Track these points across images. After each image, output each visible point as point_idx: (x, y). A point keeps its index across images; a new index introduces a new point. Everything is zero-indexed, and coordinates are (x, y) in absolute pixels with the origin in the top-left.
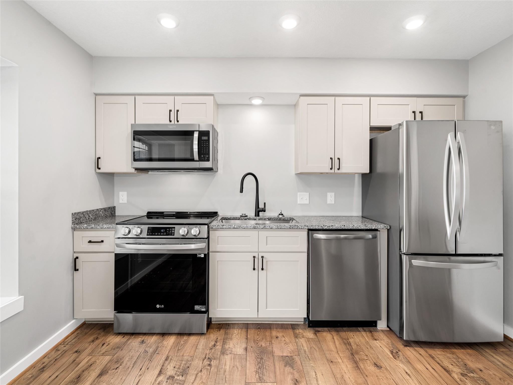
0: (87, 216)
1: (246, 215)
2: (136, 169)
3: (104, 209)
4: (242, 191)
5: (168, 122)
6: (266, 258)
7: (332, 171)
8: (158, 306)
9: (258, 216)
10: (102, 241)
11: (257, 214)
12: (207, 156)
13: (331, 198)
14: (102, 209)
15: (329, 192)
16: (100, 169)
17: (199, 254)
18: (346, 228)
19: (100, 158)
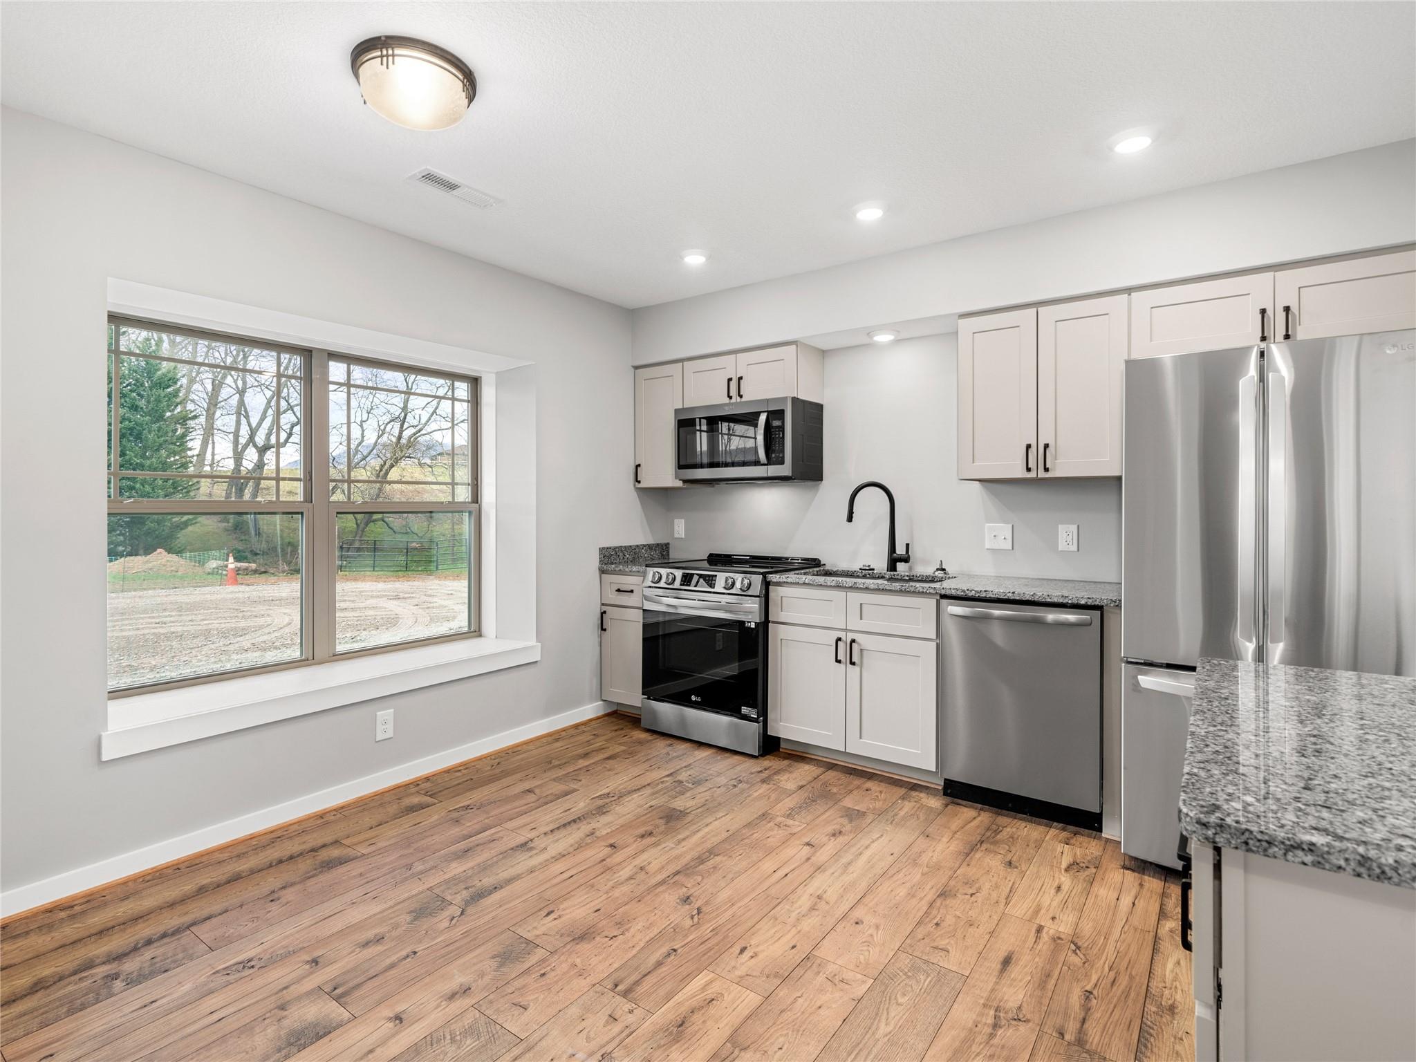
0: (621, 554)
1: (871, 567)
2: (685, 481)
3: (649, 545)
4: (850, 519)
5: (727, 400)
6: (859, 644)
7: (1032, 475)
8: (693, 698)
9: (895, 570)
10: (632, 591)
11: (892, 566)
12: (781, 455)
13: (1066, 536)
14: (644, 546)
15: (1062, 523)
16: (639, 482)
17: (749, 622)
18: (1018, 598)
19: (639, 465)
